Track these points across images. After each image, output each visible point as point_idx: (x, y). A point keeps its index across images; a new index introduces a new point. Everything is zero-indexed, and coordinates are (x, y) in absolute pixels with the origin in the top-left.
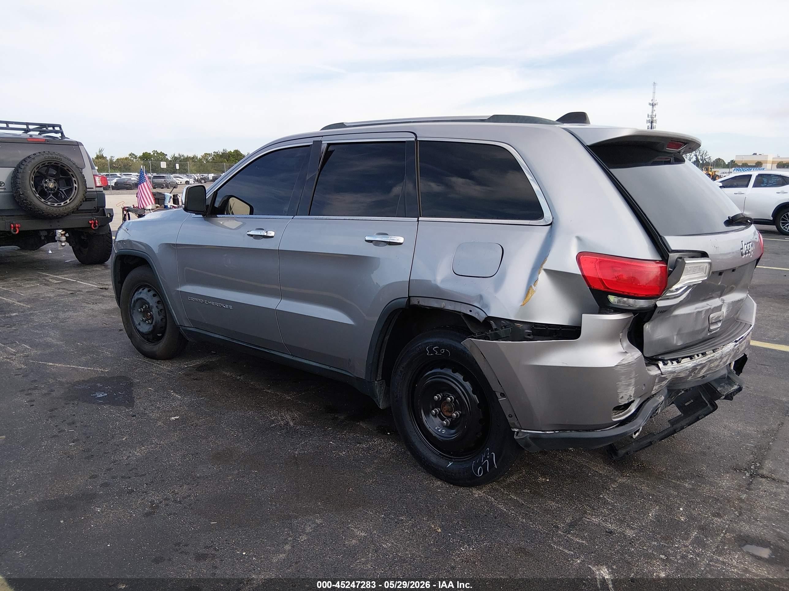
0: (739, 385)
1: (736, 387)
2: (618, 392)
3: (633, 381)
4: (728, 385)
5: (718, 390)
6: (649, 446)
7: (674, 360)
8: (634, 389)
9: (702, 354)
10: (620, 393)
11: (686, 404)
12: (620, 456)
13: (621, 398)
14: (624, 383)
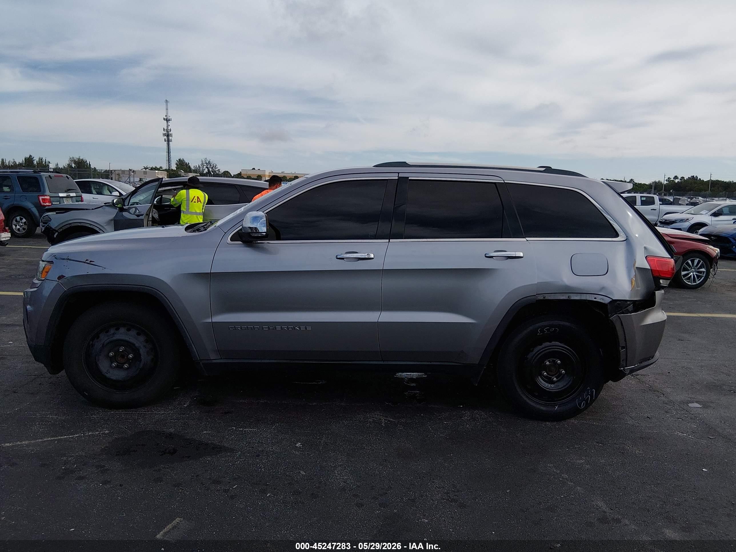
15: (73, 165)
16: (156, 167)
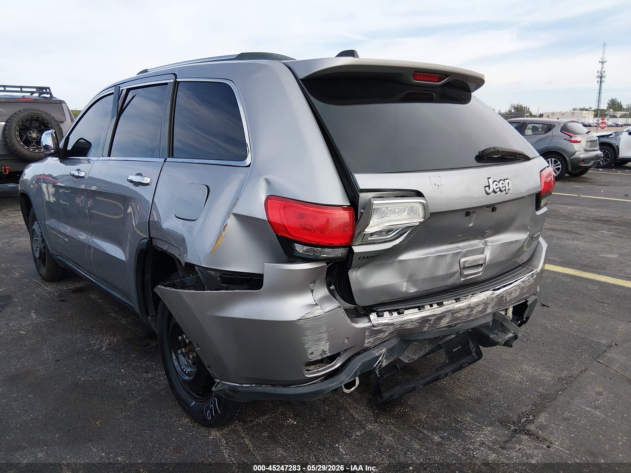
0: (514, 334)
1: (510, 335)
2: (306, 348)
3: (325, 336)
4: (502, 332)
5: (491, 337)
6: (413, 390)
7: (395, 310)
8: (327, 344)
9: (438, 304)
10: (308, 348)
11: (454, 350)
12: (385, 399)
13: (311, 354)
14: (312, 338)
15: (513, 111)
16: (584, 108)
